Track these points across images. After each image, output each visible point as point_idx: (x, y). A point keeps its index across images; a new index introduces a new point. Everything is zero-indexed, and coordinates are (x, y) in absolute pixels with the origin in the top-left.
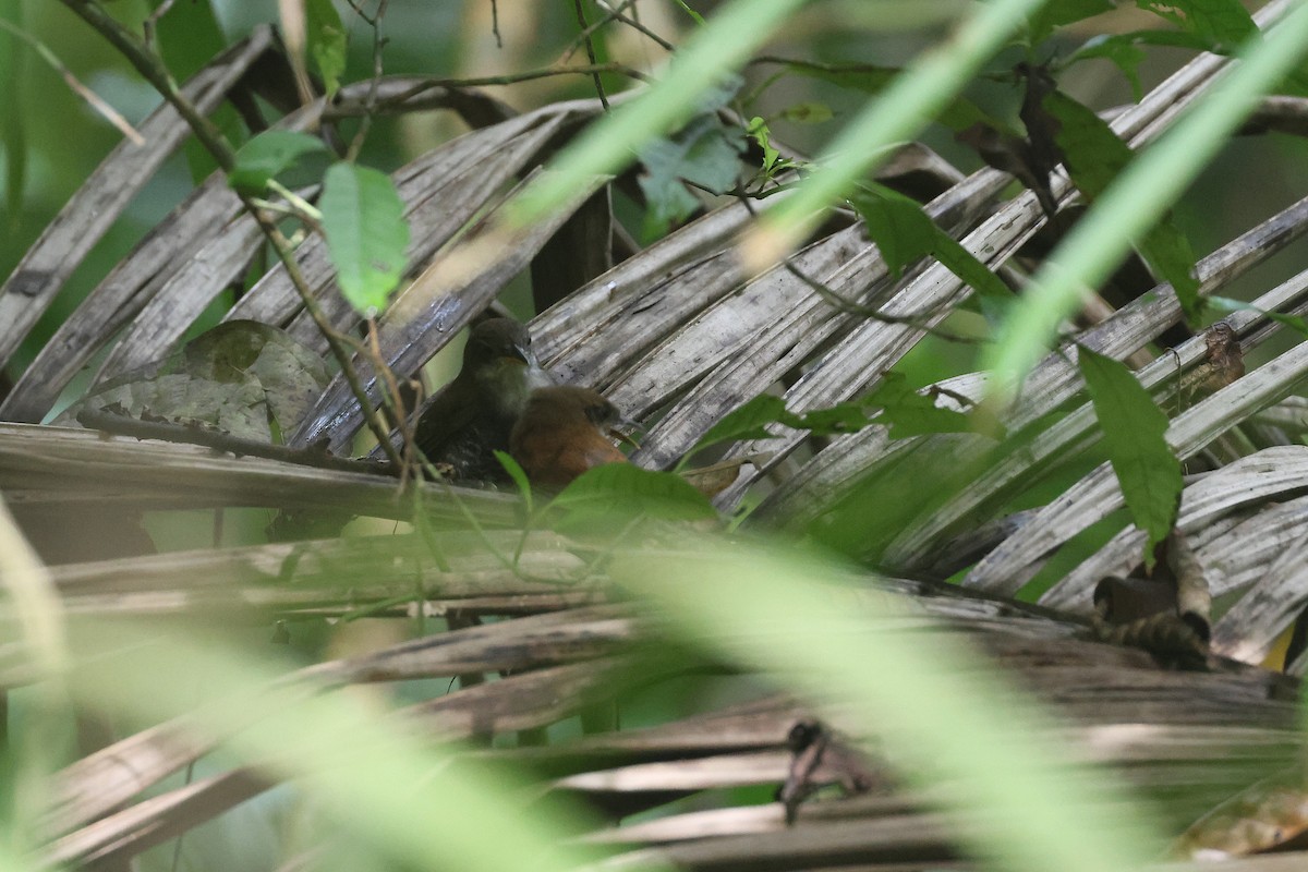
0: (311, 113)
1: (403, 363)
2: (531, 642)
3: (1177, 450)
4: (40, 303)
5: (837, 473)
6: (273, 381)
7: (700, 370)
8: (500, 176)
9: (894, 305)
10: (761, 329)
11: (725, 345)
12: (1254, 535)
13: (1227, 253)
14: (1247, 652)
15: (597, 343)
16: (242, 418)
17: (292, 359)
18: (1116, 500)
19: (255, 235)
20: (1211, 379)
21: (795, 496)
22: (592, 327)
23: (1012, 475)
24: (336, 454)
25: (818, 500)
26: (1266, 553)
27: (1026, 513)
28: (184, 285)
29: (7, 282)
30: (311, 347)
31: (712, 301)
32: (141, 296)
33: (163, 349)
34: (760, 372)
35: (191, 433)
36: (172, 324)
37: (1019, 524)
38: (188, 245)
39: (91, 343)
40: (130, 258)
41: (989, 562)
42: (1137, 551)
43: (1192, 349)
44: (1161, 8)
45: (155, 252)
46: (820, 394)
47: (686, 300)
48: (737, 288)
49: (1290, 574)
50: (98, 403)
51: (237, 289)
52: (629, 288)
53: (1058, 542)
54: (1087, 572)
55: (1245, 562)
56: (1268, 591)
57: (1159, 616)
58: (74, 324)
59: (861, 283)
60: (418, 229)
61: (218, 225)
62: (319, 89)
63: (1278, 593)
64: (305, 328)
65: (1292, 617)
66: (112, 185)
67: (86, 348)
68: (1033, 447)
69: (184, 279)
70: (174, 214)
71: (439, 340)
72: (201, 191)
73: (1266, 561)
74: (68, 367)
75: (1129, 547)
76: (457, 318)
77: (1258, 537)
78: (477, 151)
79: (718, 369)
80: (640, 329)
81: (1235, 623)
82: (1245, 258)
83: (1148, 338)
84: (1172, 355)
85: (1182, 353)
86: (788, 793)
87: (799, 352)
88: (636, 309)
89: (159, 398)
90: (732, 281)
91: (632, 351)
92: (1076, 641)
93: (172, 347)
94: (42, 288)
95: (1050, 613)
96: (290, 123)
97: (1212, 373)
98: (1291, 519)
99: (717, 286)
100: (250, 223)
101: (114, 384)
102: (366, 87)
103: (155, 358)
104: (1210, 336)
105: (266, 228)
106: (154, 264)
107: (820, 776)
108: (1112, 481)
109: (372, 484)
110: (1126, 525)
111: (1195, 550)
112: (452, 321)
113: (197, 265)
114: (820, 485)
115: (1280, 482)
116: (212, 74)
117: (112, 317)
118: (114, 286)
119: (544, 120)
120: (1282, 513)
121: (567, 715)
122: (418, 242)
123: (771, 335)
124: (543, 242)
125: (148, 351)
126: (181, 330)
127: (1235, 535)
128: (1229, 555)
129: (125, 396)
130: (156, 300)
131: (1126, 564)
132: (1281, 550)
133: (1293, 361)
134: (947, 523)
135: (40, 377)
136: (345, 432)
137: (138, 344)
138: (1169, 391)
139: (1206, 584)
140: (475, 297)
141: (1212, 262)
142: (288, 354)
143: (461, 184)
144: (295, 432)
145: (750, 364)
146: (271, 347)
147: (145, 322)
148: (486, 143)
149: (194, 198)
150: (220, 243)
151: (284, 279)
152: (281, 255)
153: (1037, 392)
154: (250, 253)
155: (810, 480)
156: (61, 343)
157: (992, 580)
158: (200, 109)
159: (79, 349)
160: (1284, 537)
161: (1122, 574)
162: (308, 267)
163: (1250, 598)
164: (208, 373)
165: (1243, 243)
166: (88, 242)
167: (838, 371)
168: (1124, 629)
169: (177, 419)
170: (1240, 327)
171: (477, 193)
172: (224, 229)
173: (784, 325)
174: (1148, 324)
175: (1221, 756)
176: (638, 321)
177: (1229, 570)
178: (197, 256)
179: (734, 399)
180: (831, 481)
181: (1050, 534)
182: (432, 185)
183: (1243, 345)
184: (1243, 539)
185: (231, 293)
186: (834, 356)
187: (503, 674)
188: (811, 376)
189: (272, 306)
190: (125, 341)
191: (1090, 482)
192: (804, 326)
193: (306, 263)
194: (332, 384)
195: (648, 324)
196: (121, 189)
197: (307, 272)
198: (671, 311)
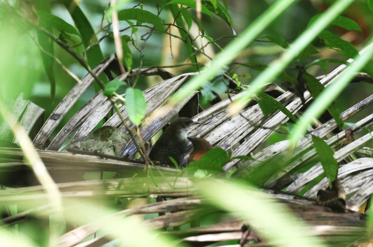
0: (125, 76)
1: (147, 137)
2: (179, 205)
3: (337, 160)
4: (58, 122)
5: (254, 164)
6: (115, 141)
7: (220, 139)
8: (171, 91)
9: (268, 123)
10: (235, 129)
11: (226, 133)
12: (356, 180)
13: (350, 110)
14: (355, 208)
15: (195, 132)
16: (107, 150)
17: (120, 136)
18: (322, 171)
19: (111, 105)
20: (346, 142)
21: (244, 169)
22: (194, 128)
23: (297, 164)
24: (130, 159)
25: (249, 171)
26: (359, 184)
27: (301, 174)
28: (93, 117)
29: (50, 116)
30: (124, 133)
31: (223, 122)
32: (83, 120)
33: (88, 133)
34: (235, 139)
35: (95, 153)
36: (90, 127)
37: (299, 177)
38: (94, 108)
39: (70, 131)
40: (80, 111)
41: (292, 186)
42: (328, 183)
43: (342, 134)
44: (335, 48)
45: (86, 109)
46: (250, 145)
47: (217, 121)
48: (229, 119)
49: (366, 189)
50: (72, 146)
51: (106, 119)
52: (203, 118)
53: (308, 181)
54: (316, 188)
55: (355, 186)
56: (360, 193)
57: (333, 199)
58: (66, 127)
59: (260, 117)
60: (151, 104)
61: (102, 103)
62: (126, 70)
63: (363, 194)
64: (123, 128)
65: (366, 200)
66: (76, 93)
67: (69, 133)
68: (302, 158)
69: (93, 116)
70: (91, 100)
71: (156, 131)
72: (98, 94)
73: (360, 186)
74: (64, 137)
75: (326, 182)
76: (160, 125)
77: (358, 180)
78: (165, 85)
79: (225, 138)
80: (205, 129)
81: (352, 201)
82: (354, 111)
83: (330, 131)
84: (336, 136)
85: (339, 135)
86: (242, 242)
87: (245, 134)
88: (204, 124)
89: (87, 145)
90: (228, 117)
91: (203, 134)
92: (313, 206)
93: (90, 133)
94: (58, 118)
95: (307, 198)
96: (120, 78)
97: (347, 140)
98: (366, 176)
99: (224, 118)
100: (109, 103)
101: (76, 141)
102: (138, 69)
103: (86, 135)
104: (346, 131)
105: (113, 103)
106: (86, 112)
107: (249, 238)
108: (321, 167)
109: (139, 166)
110: (325, 177)
111: (342, 183)
112: (159, 127)
113: (96, 112)
114: (250, 167)
115: (363, 167)
116: (100, 66)
117: (76, 125)
118: (76, 118)
119: (182, 77)
120: (364, 174)
121: (187, 222)
122: (151, 107)
123: (238, 130)
124: (182, 108)
125: (84, 134)
126: (92, 128)
127: (352, 180)
128: (350, 184)
129: (79, 145)
130: (86, 121)
131: (325, 187)
132: (363, 183)
133: (367, 138)
134: (281, 176)
135: (58, 140)
136: (133, 153)
137: (82, 132)
138: (336, 144)
139: (344, 192)
140: (165, 121)
141: (346, 112)
142: (119, 134)
143: (162, 93)
144: (120, 153)
145: (232, 137)
146: (115, 132)
147: (84, 126)
148: (168, 83)
149: (96, 96)
150: (102, 107)
151: (117, 116)
152: (116, 110)
153: (303, 144)
154: (109, 110)
155: (247, 166)
156: (63, 132)
157: (292, 191)
158: (97, 75)
159: (67, 133)
160: (364, 180)
161: (324, 189)
162: (124, 113)
163: (355, 195)
164: (99, 139)
165: (354, 108)
166: (69, 107)
167: (255, 139)
168: (324, 203)
169: (91, 150)
170: (353, 129)
171: (165, 95)
172: (103, 104)
173: (241, 127)
174: (330, 127)
175: (348, 234)
176: (205, 127)
177: (351, 189)
178: (96, 110)
179: (229, 146)
180: (252, 166)
181: (306, 179)
182: (154, 93)
183: (354, 133)
184: (354, 181)
185: (105, 119)
186: (253, 135)
187: (172, 212)
188: (248, 140)
189: (115, 123)
190: (78, 131)
191: (316, 166)
192: (246, 128)
193: (123, 112)
194: (130, 142)
195: (207, 127)
196: (78, 94)
197: (124, 114)
198: (213, 124)
